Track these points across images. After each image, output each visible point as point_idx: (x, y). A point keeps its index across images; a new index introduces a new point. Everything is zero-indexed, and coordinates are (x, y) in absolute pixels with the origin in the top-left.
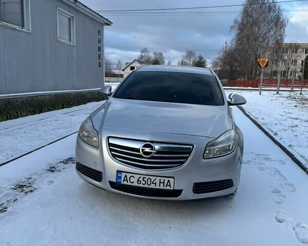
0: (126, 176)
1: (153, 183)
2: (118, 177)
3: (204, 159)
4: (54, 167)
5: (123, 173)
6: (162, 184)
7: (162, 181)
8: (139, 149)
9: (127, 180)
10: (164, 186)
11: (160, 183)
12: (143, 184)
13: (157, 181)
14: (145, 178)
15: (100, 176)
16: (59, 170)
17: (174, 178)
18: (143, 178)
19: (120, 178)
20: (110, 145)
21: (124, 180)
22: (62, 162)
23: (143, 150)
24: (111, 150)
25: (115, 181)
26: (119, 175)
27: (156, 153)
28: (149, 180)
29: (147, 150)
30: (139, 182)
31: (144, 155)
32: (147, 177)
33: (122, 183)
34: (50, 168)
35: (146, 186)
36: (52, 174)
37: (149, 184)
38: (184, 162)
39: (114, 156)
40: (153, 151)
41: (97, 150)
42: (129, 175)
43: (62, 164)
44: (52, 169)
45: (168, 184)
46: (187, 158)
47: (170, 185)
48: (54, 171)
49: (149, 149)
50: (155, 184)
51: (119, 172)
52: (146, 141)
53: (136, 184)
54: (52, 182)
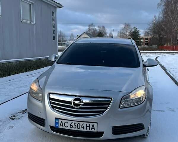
0: (62, 122)
1: (81, 127)
2: (56, 123)
3: (120, 108)
4: (14, 116)
5: (59, 120)
6: (88, 128)
7: (88, 125)
8: (71, 102)
9: (62, 125)
10: (89, 129)
11: (87, 127)
12: (74, 128)
13: (85, 125)
14: (76, 123)
15: (44, 122)
16: (18, 118)
17: (97, 123)
18: (74, 123)
19: (58, 123)
20: (50, 99)
21: (60, 125)
22: (21, 112)
23: (74, 102)
24: (51, 103)
25: (54, 126)
26: (57, 121)
27: (83, 105)
28: (79, 125)
29: (77, 102)
30: (71, 127)
31: (74, 107)
32: (77, 123)
33: (59, 127)
34: (12, 117)
35: (77, 129)
36: (12, 121)
37: (79, 127)
38: (104, 111)
39: (53, 107)
40: (81, 103)
41: (41, 103)
42: (64, 121)
43: (21, 113)
44: (13, 118)
45: (93, 128)
46: (107, 108)
47: (94, 129)
48: (14, 119)
49: (78, 101)
50: (83, 127)
51: (57, 119)
52: (76, 96)
53: (69, 128)
54: (12, 127)
